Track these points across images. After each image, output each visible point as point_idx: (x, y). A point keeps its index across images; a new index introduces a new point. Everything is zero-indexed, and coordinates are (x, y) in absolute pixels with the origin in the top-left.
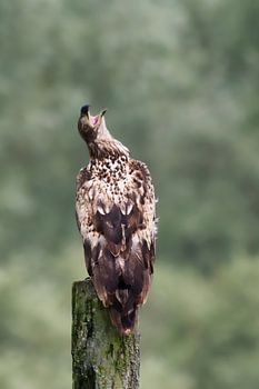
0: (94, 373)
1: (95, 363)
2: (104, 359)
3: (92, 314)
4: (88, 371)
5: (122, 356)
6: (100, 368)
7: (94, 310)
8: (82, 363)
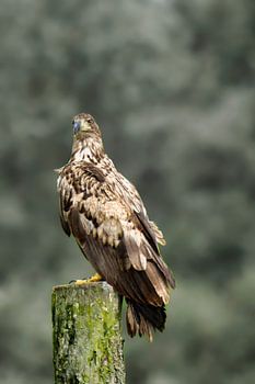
0: (77, 381)
1: (78, 371)
2: (87, 367)
3: (74, 320)
4: (71, 380)
5: (106, 363)
6: (83, 377)
7: (75, 316)
8: (64, 371)
